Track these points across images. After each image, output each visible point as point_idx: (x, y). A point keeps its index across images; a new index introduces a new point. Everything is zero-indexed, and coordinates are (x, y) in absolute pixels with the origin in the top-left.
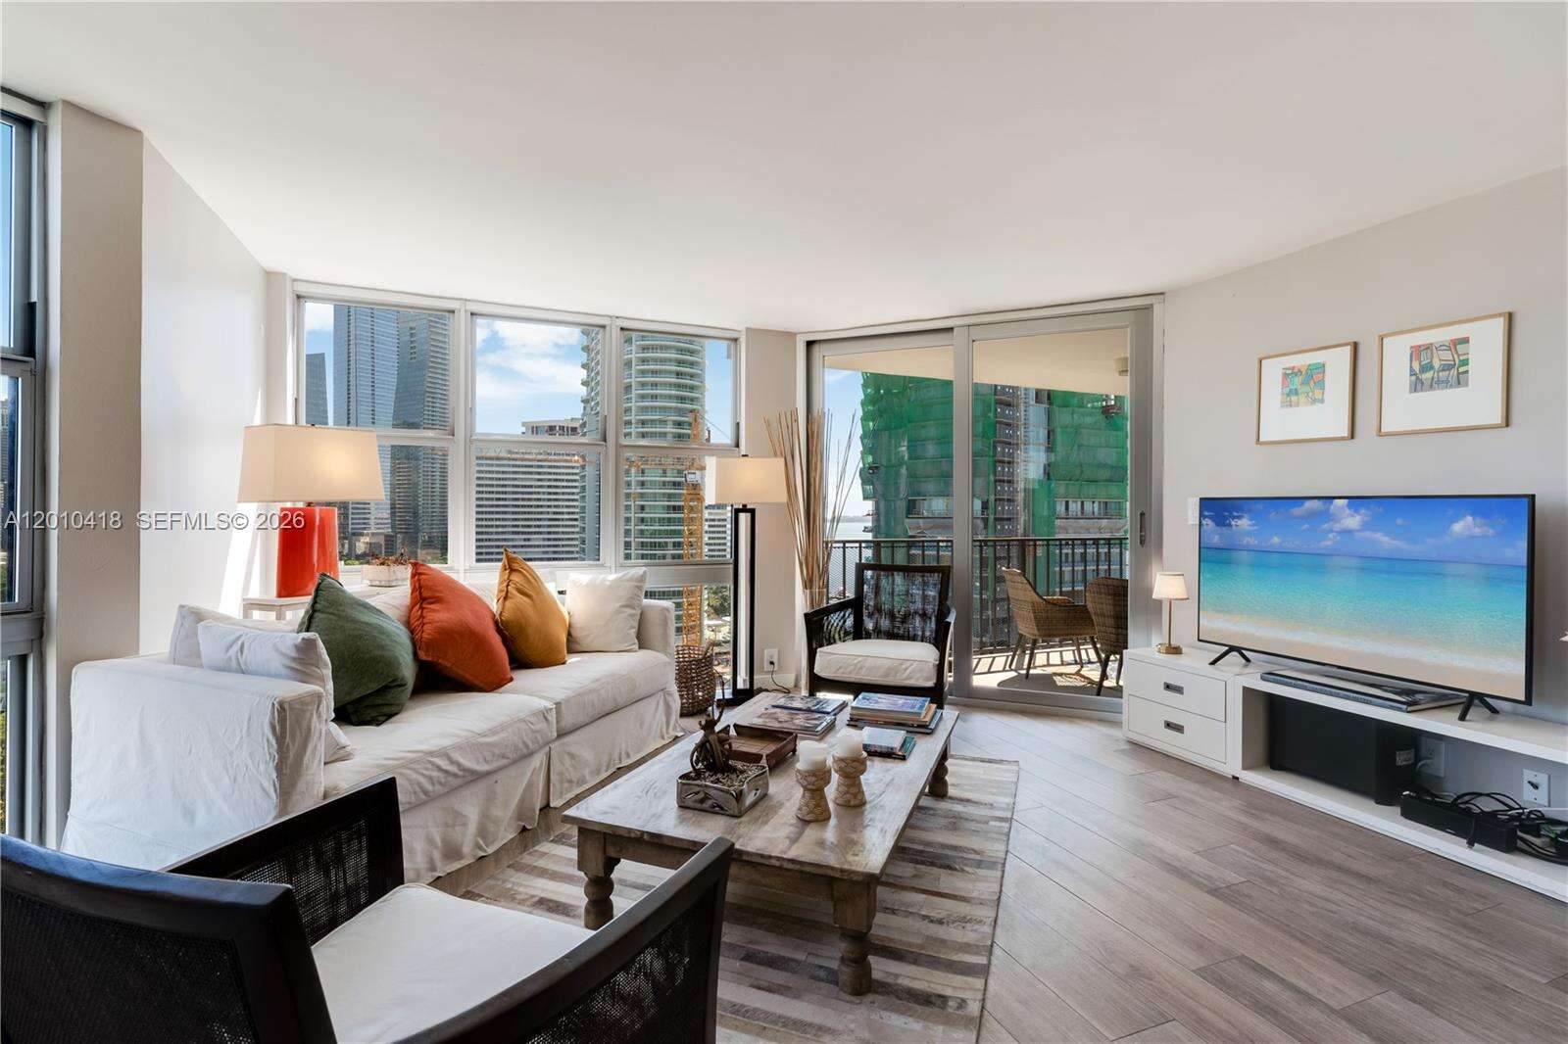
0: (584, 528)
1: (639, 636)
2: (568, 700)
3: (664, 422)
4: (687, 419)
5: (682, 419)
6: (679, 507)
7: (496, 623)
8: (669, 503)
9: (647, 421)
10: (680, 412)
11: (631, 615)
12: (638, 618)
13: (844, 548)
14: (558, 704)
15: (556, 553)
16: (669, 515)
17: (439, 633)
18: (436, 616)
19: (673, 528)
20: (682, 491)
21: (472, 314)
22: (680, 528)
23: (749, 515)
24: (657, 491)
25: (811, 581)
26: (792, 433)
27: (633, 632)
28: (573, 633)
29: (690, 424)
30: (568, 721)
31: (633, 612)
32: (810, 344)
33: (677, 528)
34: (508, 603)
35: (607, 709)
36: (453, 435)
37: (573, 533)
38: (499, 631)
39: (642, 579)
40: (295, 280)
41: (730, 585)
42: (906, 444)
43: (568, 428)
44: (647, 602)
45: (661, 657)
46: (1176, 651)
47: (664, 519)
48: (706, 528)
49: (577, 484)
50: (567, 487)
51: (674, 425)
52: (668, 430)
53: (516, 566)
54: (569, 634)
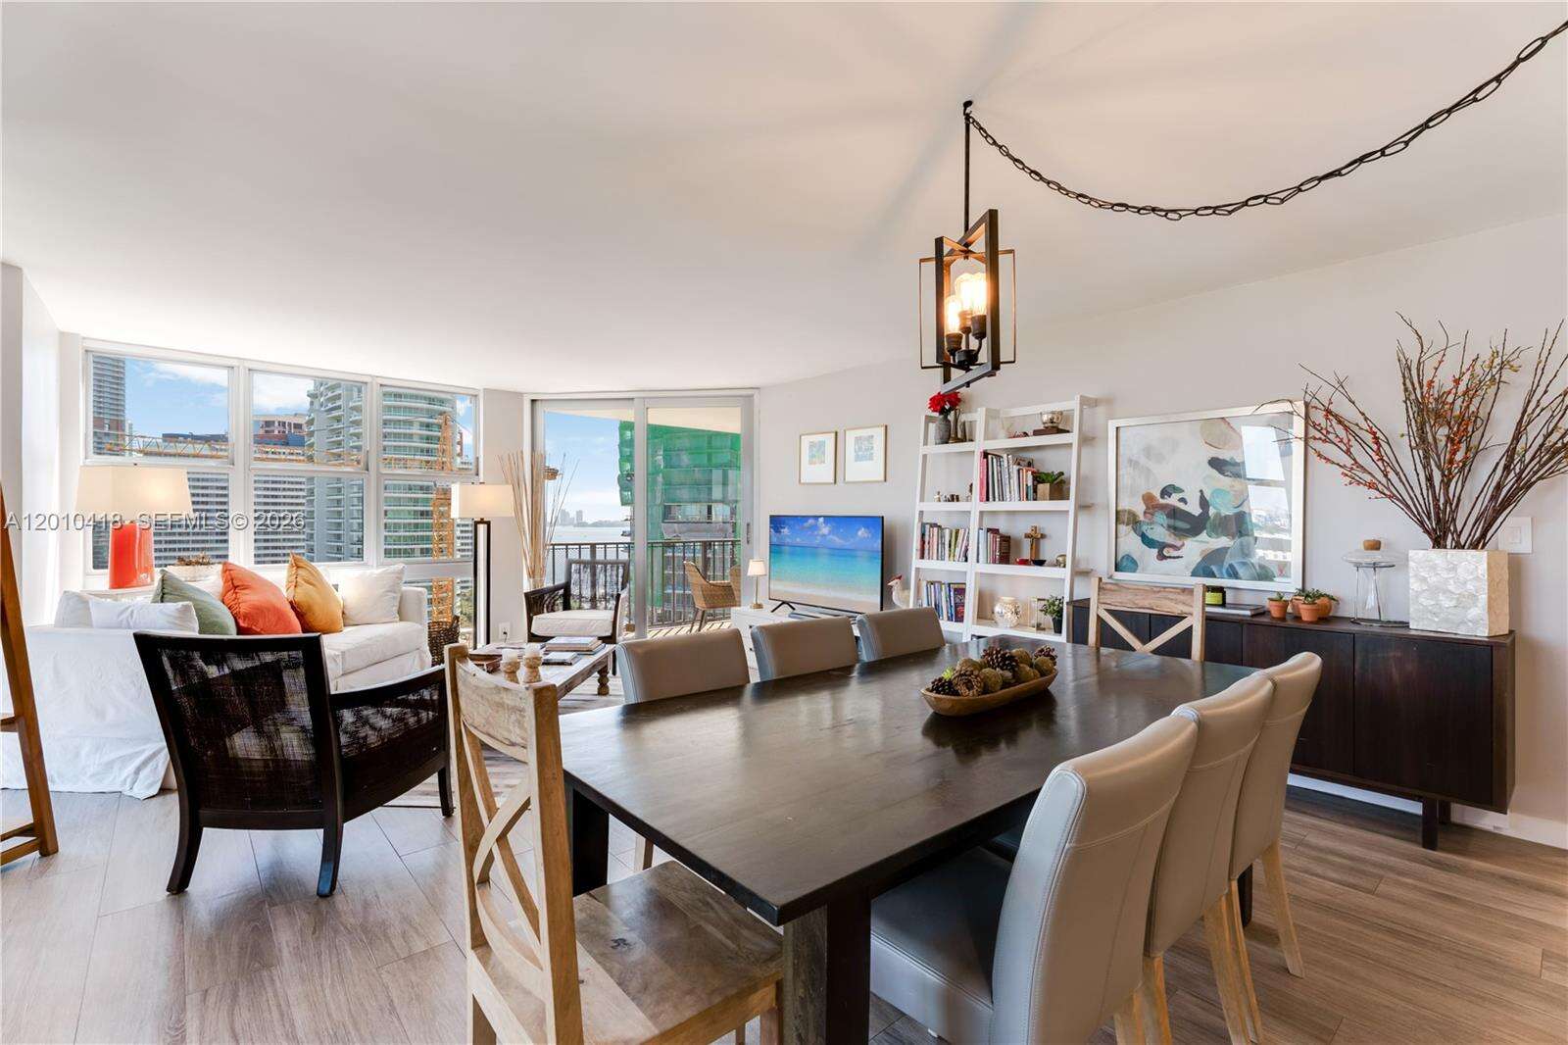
0: (312, 534)
1: (399, 612)
2: (349, 650)
3: (410, 423)
4: (435, 421)
5: (431, 420)
6: (427, 512)
7: (291, 603)
8: (415, 508)
9: (390, 421)
10: (431, 414)
11: (394, 598)
12: (398, 599)
13: (567, 549)
14: (343, 653)
15: (337, 554)
16: (416, 521)
17: (254, 608)
18: (247, 598)
19: (419, 534)
20: (430, 496)
21: (250, 370)
22: (428, 533)
23: (486, 526)
24: (401, 495)
25: (533, 572)
26: (519, 468)
27: (395, 609)
28: (346, 612)
29: (440, 426)
30: (349, 666)
31: (395, 595)
32: (533, 401)
33: (425, 533)
34: (298, 590)
35: (376, 659)
36: (233, 464)
37: (298, 540)
38: (293, 608)
39: (402, 572)
40: (84, 338)
41: (471, 578)
42: (662, 453)
43: (290, 424)
44: (405, 588)
45: (418, 626)
46: (759, 606)
47: (410, 524)
48: (458, 534)
49: (303, 487)
50: (289, 489)
51: (421, 426)
52: (414, 431)
53: (301, 564)
54: (343, 613)
